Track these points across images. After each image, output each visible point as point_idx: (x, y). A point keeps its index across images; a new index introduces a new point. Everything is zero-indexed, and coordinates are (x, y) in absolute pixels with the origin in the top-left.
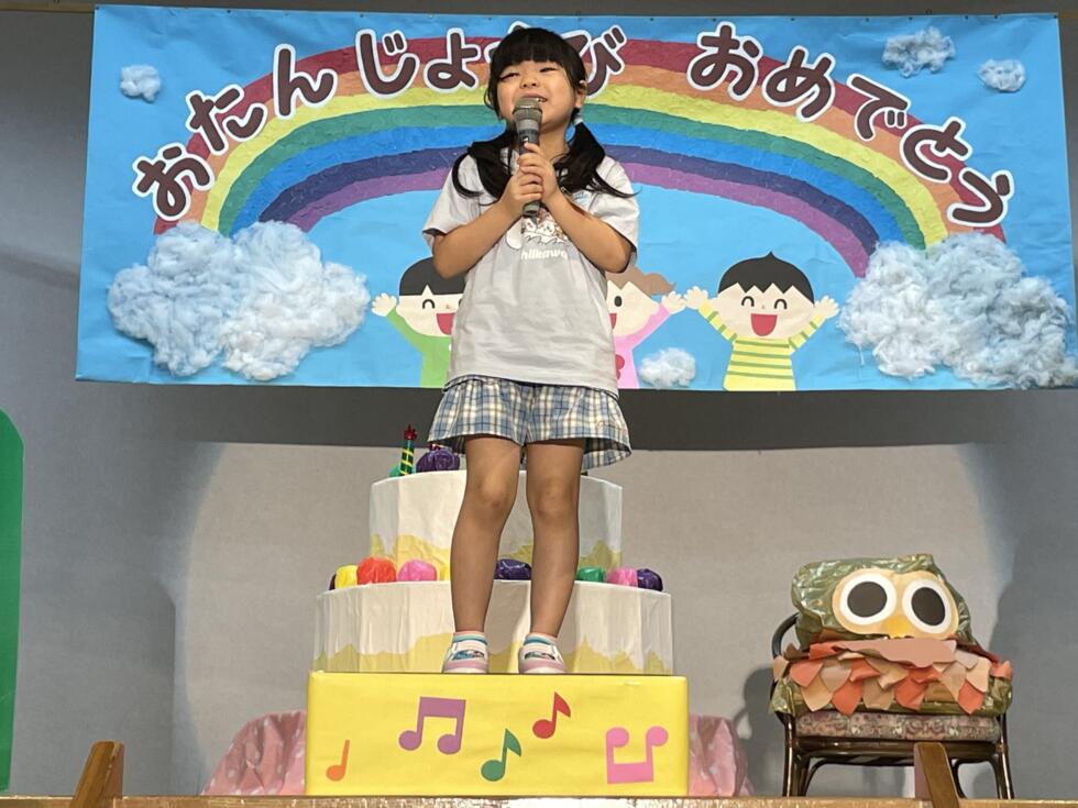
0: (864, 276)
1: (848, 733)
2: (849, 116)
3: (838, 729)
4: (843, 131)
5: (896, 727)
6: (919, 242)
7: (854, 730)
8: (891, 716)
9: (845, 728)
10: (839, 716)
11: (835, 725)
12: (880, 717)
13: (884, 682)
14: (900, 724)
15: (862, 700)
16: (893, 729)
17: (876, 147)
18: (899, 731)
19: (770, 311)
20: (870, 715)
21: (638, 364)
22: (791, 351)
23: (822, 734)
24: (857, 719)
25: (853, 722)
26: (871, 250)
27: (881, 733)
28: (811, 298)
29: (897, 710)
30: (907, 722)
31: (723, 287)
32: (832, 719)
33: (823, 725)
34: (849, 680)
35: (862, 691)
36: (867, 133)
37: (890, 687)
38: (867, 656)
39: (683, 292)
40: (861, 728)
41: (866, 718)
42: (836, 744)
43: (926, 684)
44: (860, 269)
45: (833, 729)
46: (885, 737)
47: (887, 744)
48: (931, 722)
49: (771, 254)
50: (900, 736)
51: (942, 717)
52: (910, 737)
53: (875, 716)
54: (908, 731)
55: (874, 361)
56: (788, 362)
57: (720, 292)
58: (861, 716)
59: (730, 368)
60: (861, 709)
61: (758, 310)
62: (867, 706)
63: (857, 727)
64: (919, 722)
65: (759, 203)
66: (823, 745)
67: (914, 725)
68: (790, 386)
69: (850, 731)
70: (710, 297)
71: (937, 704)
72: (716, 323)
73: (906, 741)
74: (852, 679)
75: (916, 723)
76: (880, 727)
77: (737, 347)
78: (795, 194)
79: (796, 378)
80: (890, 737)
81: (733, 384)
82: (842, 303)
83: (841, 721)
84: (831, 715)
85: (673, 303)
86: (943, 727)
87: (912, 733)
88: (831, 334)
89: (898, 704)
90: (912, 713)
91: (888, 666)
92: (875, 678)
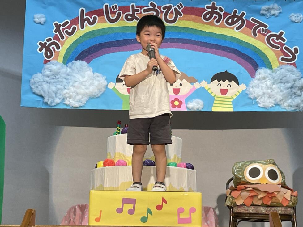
0: (254, 78)
1: (249, 212)
2: (250, 30)
3: (246, 211)
4: (248, 34)
5: (263, 210)
6: (270, 67)
7: (250, 211)
8: (262, 207)
9: (248, 210)
10: (246, 207)
11: (244, 209)
12: (258, 207)
13: (259, 197)
14: (264, 209)
15: (253, 202)
16: (262, 210)
17: (258, 39)
18: (264, 211)
19: (226, 88)
20: (255, 207)
21: (187, 103)
22: (232, 100)
23: (241, 212)
24: (251, 208)
25: (250, 208)
26: (256, 70)
27: (258, 212)
28: (238, 84)
29: (263, 205)
30: (266, 209)
31: (212, 80)
32: (244, 208)
33: (241, 209)
34: (249, 196)
35: (253, 199)
36: (255, 35)
37: (261, 198)
38: (254, 189)
39: (200, 82)
40: (252, 210)
41: (254, 207)
42: (245, 215)
43: (272, 198)
44: (253, 75)
45: (244, 211)
46: (260, 213)
47: (260, 215)
48: (273, 209)
49: (226, 71)
50: (264, 213)
51: (277, 207)
52: (267, 213)
53: (257, 207)
54: (266, 212)
55: (257, 103)
56: (231, 103)
57: (211, 82)
58: (252, 207)
59: (214, 105)
60: (252, 205)
61: (222, 87)
62: (254, 204)
63: (251, 210)
64: (270, 209)
65: (223, 56)
66: (241, 215)
67: (268, 209)
68: (231, 110)
69: (249, 211)
70: (208, 84)
71: (275, 204)
72: (210, 92)
73: (266, 214)
74: (250, 196)
75: (269, 209)
76: (258, 210)
77: (216, 99)
78: (233, 53)
79: (234, 108)
80: (261, 213)
81: (215, 109)
82: (247, 86)
83: (247, 208)
84: (243, 206)
85: (197, 85)
86: (277, 211)
87: (268, 212)
88: (244, 95)
89: (264, 203)
90: (268, 206)
91: (261, 192)
92: (257, 196)
